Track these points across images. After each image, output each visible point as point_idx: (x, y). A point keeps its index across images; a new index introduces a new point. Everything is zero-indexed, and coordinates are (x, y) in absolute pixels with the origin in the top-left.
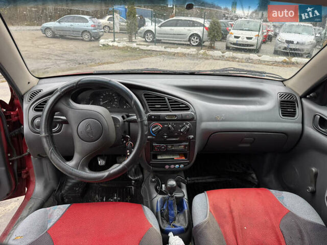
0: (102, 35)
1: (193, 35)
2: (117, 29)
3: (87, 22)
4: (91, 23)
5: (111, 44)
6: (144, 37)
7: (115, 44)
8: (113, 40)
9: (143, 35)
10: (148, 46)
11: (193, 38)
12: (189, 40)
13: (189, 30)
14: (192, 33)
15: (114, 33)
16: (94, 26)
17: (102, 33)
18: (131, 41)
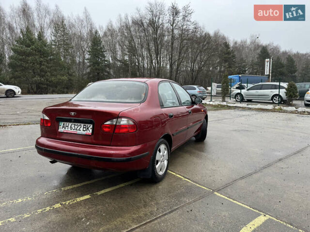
0: (206, 98)
1: (275, 95)
2: (214, 93)
3: (195, 89)
4: (197, 90)
5: (208, 103)
6: (235, 98)
7: (211, 103)
8: (210, 100)
9: (234, 96)
10: (234, 103)
11: (275, 98)
12: (272, 99)
13: (271, 92)
14: (274, 94)
15: (211, 96)
16: (200, 92)
17: (205, 96)
18: (224, 101)
